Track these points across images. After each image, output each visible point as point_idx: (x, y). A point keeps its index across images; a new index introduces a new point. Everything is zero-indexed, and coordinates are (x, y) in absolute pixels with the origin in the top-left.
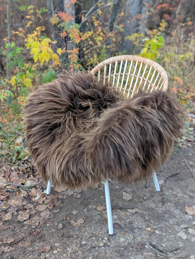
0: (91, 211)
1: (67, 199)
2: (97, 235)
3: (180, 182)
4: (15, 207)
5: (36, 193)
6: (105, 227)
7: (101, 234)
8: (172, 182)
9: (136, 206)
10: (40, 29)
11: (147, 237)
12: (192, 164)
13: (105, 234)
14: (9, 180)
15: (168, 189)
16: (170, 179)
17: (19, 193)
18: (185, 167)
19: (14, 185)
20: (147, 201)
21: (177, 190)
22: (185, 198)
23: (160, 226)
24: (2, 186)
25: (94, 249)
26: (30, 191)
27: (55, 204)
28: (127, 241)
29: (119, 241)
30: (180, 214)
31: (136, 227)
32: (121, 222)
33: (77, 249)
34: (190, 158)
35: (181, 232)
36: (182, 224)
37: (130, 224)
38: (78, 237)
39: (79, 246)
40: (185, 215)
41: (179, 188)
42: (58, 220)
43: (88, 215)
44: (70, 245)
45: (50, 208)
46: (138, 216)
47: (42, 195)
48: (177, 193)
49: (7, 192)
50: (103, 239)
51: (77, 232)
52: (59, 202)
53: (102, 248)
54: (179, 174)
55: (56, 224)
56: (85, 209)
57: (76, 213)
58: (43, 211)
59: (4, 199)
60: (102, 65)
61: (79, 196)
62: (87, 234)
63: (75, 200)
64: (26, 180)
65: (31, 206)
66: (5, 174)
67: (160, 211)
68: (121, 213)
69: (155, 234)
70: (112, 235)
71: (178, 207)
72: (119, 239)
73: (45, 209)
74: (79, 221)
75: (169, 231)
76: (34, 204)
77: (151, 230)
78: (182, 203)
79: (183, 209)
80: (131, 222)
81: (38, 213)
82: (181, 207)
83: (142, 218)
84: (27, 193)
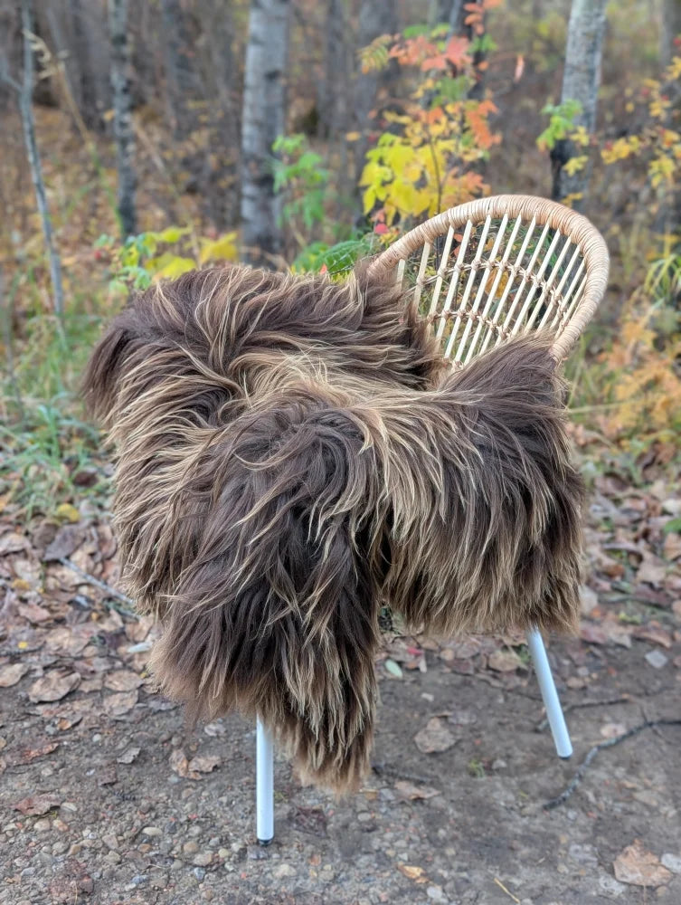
2: (219, 825)
4: (54, 653)
5: (149, 632)
7: (238, 825)
8: (657, 745)
9: (443, 779)
11: (383, 895)
14: (100, 567)
15: (617, 765)
16: (660, 732)
17: (100, 617)
19: (104, 589)
20: (497, 777)
21: (650, 778)
22: (659, 814)
23: (465, 875)
24: (67, 583)
25: (165, 863)
26: (133, 621)
28: (300, 882)
29: (270, 871)
30: (584, 862)
31: (376, 847)
32: (335, 814)
33: (113, 843)
37: (363, 831)
38: (151, 809)
39: (127, 834)
41: (667, 772)
44: (104, 824)
46: (416, 816)
48: (640, 787)
49: (71, 602)
50: (225, 842)
51: (166, 792)
53: (196, 870)
55: (121, 746)
57: (217, 732)
58: (118, 692)
59: (43, 621)
62: (189, 809)
65: (100, 665)
67: (515, 826)
68: (367, 783)
69: (419, 897)
71: (600, 839)
72: (276, 864)
74: (202, 761)
76: (113, 663)
77: (418, 878)
78: (633, 828)
79: (611, 851)
80: (369, 827)
81: (104, 692)
82: (613, 841)
83: (423, 827)
84: (121, 624)
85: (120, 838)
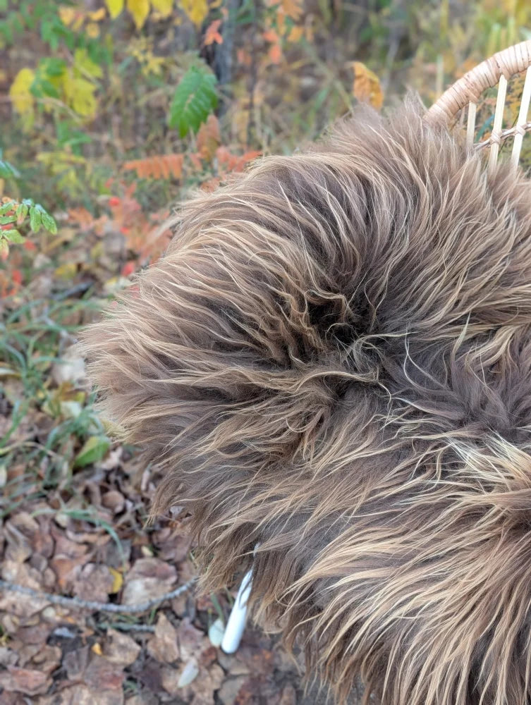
5: (179, 645)
14: (51, 576)
17: (102, 645)
19: (78, 607)
24: (26, 613)
26: (148, 636)
47: (203, 654)
49: (48, 641)
52: (285, 697)
59: (40, 687)
60: (489, 74)
64: (124, 576)
66: (34, 549)
84: (137, 648)
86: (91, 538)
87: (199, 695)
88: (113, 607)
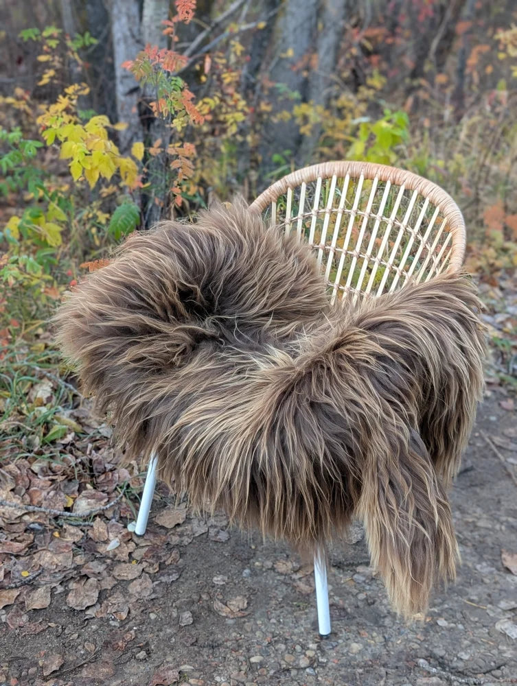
0: (261, 575)
1: (191, 545)
2: (289, 638)
3: (478, 490)
4: (57, 571)
5: (108, 532)
6: (304, 616)
7: (298, 634)
8: (458, 492)
10: (76, 92)
11: (418, 636)
12: (503, 443)
13: (308, 633)
14: (28, 499)
17: (60, 533)
18: (486, 452)
19: (44, 512)
21: (475, 512)
22: (497, 531)
23: (446, 606)
24: (10, 517)
25: (285, 675)
26: (89, 528)
27: (162, 561)
28: (370, 650)
29: (348, 651)
30: (491, 573)
31: (385, 612)
32: (344, 601)
33: (242, 677)
34: (494, 427)
35: (502, 621)
36: (502, 599)
37: (369, 605)
38: (240, 646)
39: (244, 668)
40: (504, 575)
41: (478, 506)
42: (178, 602)
43: (256, 586)
44: (221, 668)
45: (151, 570)
47: (123, 536)
48: (475, 520)
49: (26, 531)
50: (304, 647)
51: (235, 631)
52: (173, 555)
53: (308, 670)
54: (471, 469)
55: (175, 615)
56: (244, 569)
57: (224, 581)
58: (132, 580)
59: (21, 551)
60: (282, 186)
61: (223, 536)
62: (261, 636)
63: (215, 547)
64: (74, 499)
65: (98, 567)
66: (17, 485)
68: (341, 576)
69: (438, 630)
70: (327, 637)
71: (485, 556)
72: (346, 646)
73: (137, 574)
74: (234, 603)
75: (472, 619)
76: (105, 562)
77: (425, 619)
78: (493, 544)
79: (496, 561)
80: (372, 601)
81: (122, 585)
82: (491, 555)
84: (81, 534)
85: (243, 672)
86: (54, 478)
87: (120, 555)
88: (68, 514)
